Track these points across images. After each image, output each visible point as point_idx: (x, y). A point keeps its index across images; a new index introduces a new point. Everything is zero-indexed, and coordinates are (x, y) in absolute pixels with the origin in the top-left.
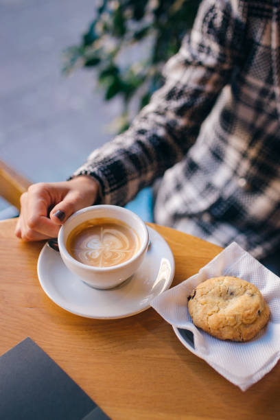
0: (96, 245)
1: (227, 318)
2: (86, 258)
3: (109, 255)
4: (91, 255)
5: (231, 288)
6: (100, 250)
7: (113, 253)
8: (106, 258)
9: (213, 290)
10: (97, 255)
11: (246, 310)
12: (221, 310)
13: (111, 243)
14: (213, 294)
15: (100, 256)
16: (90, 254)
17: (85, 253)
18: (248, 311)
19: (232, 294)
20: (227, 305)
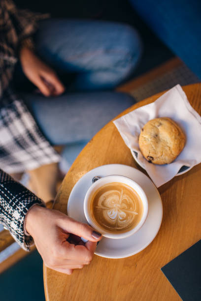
0: (114, 213)
1: (176, 143)
2: (125, 221)
3: (124, 205)
4: (123, 217)
5: (152, 135)
6: (118, 210)
7: (123, 202)
8: (127, 208)
9: (153, 146)
10: (123, 214)
11: (172, 131)
12: (168, 145)
13: (113, 202)
14: (156, 146)
15: (125, 212)
16: (121, 218)
17: (120, 221)
18: (173, 130)
19: (157, 136)
20: (164, 141)
